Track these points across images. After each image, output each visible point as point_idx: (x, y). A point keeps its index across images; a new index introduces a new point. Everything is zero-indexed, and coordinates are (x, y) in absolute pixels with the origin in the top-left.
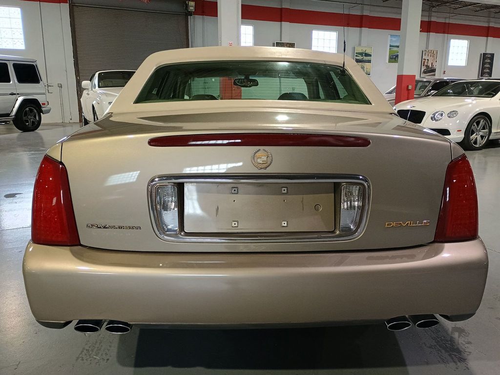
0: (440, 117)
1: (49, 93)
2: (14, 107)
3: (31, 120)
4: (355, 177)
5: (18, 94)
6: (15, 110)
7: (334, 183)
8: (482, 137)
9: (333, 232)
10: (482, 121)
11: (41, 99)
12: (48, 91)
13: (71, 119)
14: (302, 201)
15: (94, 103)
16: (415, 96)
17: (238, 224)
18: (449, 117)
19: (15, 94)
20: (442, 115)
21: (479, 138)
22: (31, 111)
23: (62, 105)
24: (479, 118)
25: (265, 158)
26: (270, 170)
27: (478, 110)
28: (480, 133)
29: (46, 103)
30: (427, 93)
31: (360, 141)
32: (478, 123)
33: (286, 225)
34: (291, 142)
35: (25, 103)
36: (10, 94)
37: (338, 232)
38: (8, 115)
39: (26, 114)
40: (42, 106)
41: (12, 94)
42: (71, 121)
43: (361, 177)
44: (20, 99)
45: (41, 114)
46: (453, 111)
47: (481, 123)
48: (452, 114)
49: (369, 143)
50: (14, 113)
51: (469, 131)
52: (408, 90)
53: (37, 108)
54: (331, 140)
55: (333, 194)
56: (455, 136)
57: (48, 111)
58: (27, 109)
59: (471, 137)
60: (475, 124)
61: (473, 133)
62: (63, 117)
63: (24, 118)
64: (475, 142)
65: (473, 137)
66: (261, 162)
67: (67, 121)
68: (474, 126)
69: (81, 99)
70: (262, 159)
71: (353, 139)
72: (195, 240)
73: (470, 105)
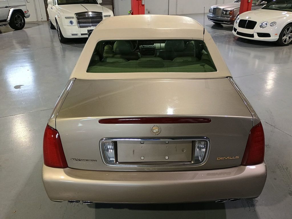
0: (266, 26)
1: (27, 2)
2: (8, 15)
3: (19, 23)
4: (203, 138)
5: (10, 7)
6: (9, 17)
7: (192, 141)
8: (290, 38)
9: (190, 162)
10: (291, 28)
11: (23, 9)
12: (27, 1)
13: (42, 19)
14: (176, 147)
15: (56, 16)
16: (252, 5)
17: (144, 158)
18: (271, 26)
19: (8, 7)
20: (266, 24)
21: (288, 38)
22: (19, 17)
23: (36, 9)
24: (289, 26)
25: (157, 130)
26: (159, 136)
27: (289, 21)
28: (289, 35)
29: (27, 11)
30: (260, 2)
31: (206, 121)
32: (288, 30)
33: (167, 158)
34: (171, 122)
35: (15, 12)
36: (5, 7)
37: (193, 162)
38: (5, 20)
39: (16, 20)
40: (25, 13)
41: (7, 7)
42: (42, 20)
43: (205, 138)
44: (12, 10)
45: (25, 18)
46: (274, 22)
47: (290, 29)
48: (273, 24)
49: (210, 121)
50: (9, 19)
51: (282, 34)
52: (248, 3)
53: (22, 15)
54: (191, 120)
55: (191, 144)
56: (273, 38)
57: (29, 16)
58: (16, 16)
59: (283, 38)
60: (286, 30)
61: (284, 35)
62: (37, 18)
63: (15, 22)
64: (285, 41)
65: (284, 38)
66: (155, 132)
67: (40, 20)
68: (285, 31)
69: (47, 9)
70: (156, 130)
71: (202, 119)
72: (123, 166)
73: (285, 18)
